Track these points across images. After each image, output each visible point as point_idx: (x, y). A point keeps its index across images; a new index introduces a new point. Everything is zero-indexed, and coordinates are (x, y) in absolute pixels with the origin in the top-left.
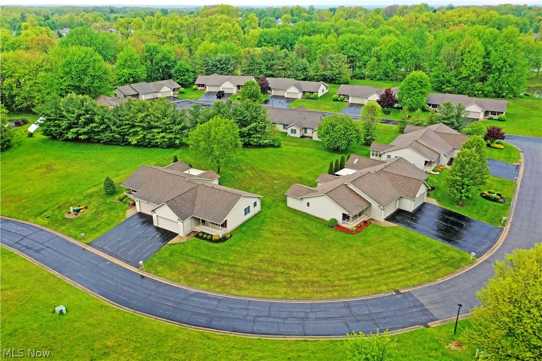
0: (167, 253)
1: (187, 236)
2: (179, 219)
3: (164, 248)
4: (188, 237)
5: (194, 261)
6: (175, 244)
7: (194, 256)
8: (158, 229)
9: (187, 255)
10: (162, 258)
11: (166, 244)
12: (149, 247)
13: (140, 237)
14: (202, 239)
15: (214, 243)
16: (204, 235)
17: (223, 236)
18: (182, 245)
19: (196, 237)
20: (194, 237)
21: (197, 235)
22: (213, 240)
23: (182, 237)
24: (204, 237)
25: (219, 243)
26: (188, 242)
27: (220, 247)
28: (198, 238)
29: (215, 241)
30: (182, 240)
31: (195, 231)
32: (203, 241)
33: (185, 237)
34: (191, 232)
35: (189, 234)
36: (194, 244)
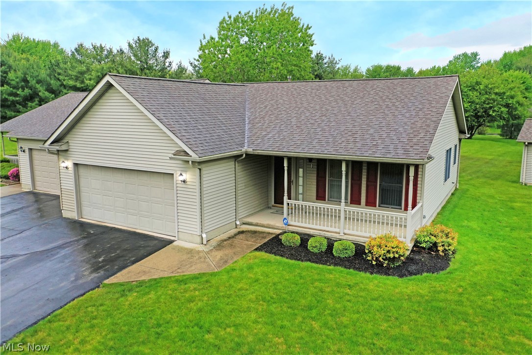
2: (179, 153)
4: (228, 251)
11: (97, 284)
14: (307, 260)
15: (387, 274)
16: (308, 240)
17: (417, 244)
18: (199, 290)
19: (270, 253)
20: (256, 249)
21: (274, 245)
22: (374, 263)
23: (190, 251)
24: (315, 249)
25: (415, 274)
26: (234, 274)
27: (449, 297)
28: (282, 256)
29: (388, 268)
30: (191, 262)
31: (255, 232)
32: (316, 269)
33: (207, 253)
34: (236, 235)
35: (225, 240)
36: (269, 283)
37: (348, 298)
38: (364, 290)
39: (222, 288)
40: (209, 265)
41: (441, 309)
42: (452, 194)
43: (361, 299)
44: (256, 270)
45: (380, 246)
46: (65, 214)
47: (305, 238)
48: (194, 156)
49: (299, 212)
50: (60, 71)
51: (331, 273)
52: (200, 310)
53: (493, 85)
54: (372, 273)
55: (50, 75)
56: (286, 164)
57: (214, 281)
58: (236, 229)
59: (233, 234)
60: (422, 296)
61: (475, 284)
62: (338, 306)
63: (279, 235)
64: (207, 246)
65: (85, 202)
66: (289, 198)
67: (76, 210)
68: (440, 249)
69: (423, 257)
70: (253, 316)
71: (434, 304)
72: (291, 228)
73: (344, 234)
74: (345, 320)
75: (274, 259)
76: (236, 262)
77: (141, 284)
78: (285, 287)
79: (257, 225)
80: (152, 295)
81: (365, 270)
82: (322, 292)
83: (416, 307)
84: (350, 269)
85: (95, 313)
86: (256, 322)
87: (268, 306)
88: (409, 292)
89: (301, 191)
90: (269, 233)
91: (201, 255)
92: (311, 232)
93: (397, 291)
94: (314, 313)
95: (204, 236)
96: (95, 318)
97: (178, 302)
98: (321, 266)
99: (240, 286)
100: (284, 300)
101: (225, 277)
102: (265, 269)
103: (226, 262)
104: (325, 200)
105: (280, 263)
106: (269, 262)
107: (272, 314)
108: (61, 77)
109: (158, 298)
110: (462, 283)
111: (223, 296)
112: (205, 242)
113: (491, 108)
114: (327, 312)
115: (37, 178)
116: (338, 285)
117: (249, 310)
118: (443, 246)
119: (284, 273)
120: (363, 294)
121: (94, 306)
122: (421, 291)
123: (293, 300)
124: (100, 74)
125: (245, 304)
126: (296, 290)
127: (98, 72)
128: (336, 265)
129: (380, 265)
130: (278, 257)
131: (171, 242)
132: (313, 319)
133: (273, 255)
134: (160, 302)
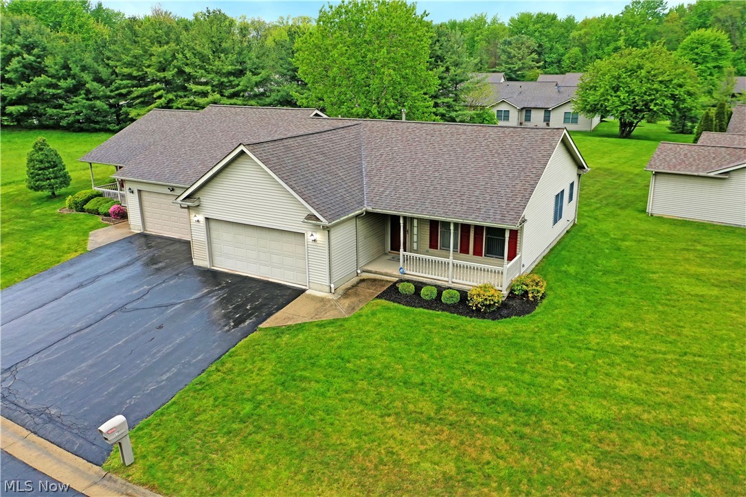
0: (265, 373)
1: (346, 294)
2: (311, 217)
3: (247, 347)
4: (354, 299)
5: (427, 407)
6: (300, 327)
7: (416, 379)
8: (212, 277)
9: (374, 375)
10: (240, 398)
11: (254, 328)
12: (168, 348)
13: (134, 304)
14: (419, 307)
15: (484, 317)
16: (422, 288)
17: (512, 291)
18: (336, 332)
19: (389, 300)
20: (377, 297)
21: (392, 292)
22: (474, 308)
23: (322, 300)
24: (426, 297)
25: (505, 318)
26: (361, 319)
27: (526, 335)
28: (399, 303)
29: (485, 312)
30: (325, 310)
31: (374, 280)
32: (426, 314)
33: (337, 301)
34: (358, 283)
35: (350, 289)
36: (390, 326)
37: (450, 336)
38: (464, 330)
39: (353, 331)
40: (340, 312)
41: (517, 344)
42: (567, 232)
43: (460, 338)
44: (379, 315)
45: (479, 295)
46: (196, 262)
47: (419, 286)
48: (325, 222)
49: (413, 263)
50: (109, 54)
51: (439, 318)
52: (339, 347)
53: (656, 71)
54: (471, 317)
55: (96, 60)
56: (401, 221)
57: (346, 325)
58: (357, 278)
59: (355, 283)
60: (506, 335)
61: (549, 324)
62: (442, 343)
63: (396, 283)
64: (336, 294)
65: (216, 253)
66: (405, 251)
67: (208, 259)
68: (530, 295)
69: (515, 303)
70: (380, 351)
71: (514, 340)
72: (407, 277)
73: (453, 282)
74: (446, 353)
75: (393, 306)
76: (361, 309)
77: (289, 328)
78: (402, 329)
79: (376, 273)
80: (301, 336)
81: (466, 315)
82: (431, 333)
83: (499, 343)
84: (454, 313)
85: (262, 350)
86: (382, 355)
87: (390, 343)
88: (497, 331)
89: (415, 239)
90: (387, 281)
91: (332, 303)
92: (424, 280)
93: (488, 331)
94: (424, 348)
95: (332, 286)
96: (263, 353)
97: (322, 341)
98: (431, 311)
99: (367, 328)
100: (402, 339)
101: (355, 322)
102: (386, 315)
103: (353, 309)
104: (437, 249)
105: (397, 309)
106: (389, 308)
107: (393, 350)
108: (111, 63)
109: (306, 339)
110: (539, 325)
111: (356, 337)
112: (333, 291)
113: (652, 100)
114: (434, 347)
115: (147, 219)
116: (444, 327)
117: (376, 346)
118: (533, 293)
119: (402, 318)
120: (461, 334)
121: (259, 345)
122: (506, 331)
123: (408, 339)
124: (162, 59)
125: (373, 342)
126: (411, 331)
127: (159, 56)
128: (443, 310)
129: (478, 310)
130: (396, 304)
131: (304, 291)
132: (423, 352)
133: (392, 302)
134: (308, 341)
